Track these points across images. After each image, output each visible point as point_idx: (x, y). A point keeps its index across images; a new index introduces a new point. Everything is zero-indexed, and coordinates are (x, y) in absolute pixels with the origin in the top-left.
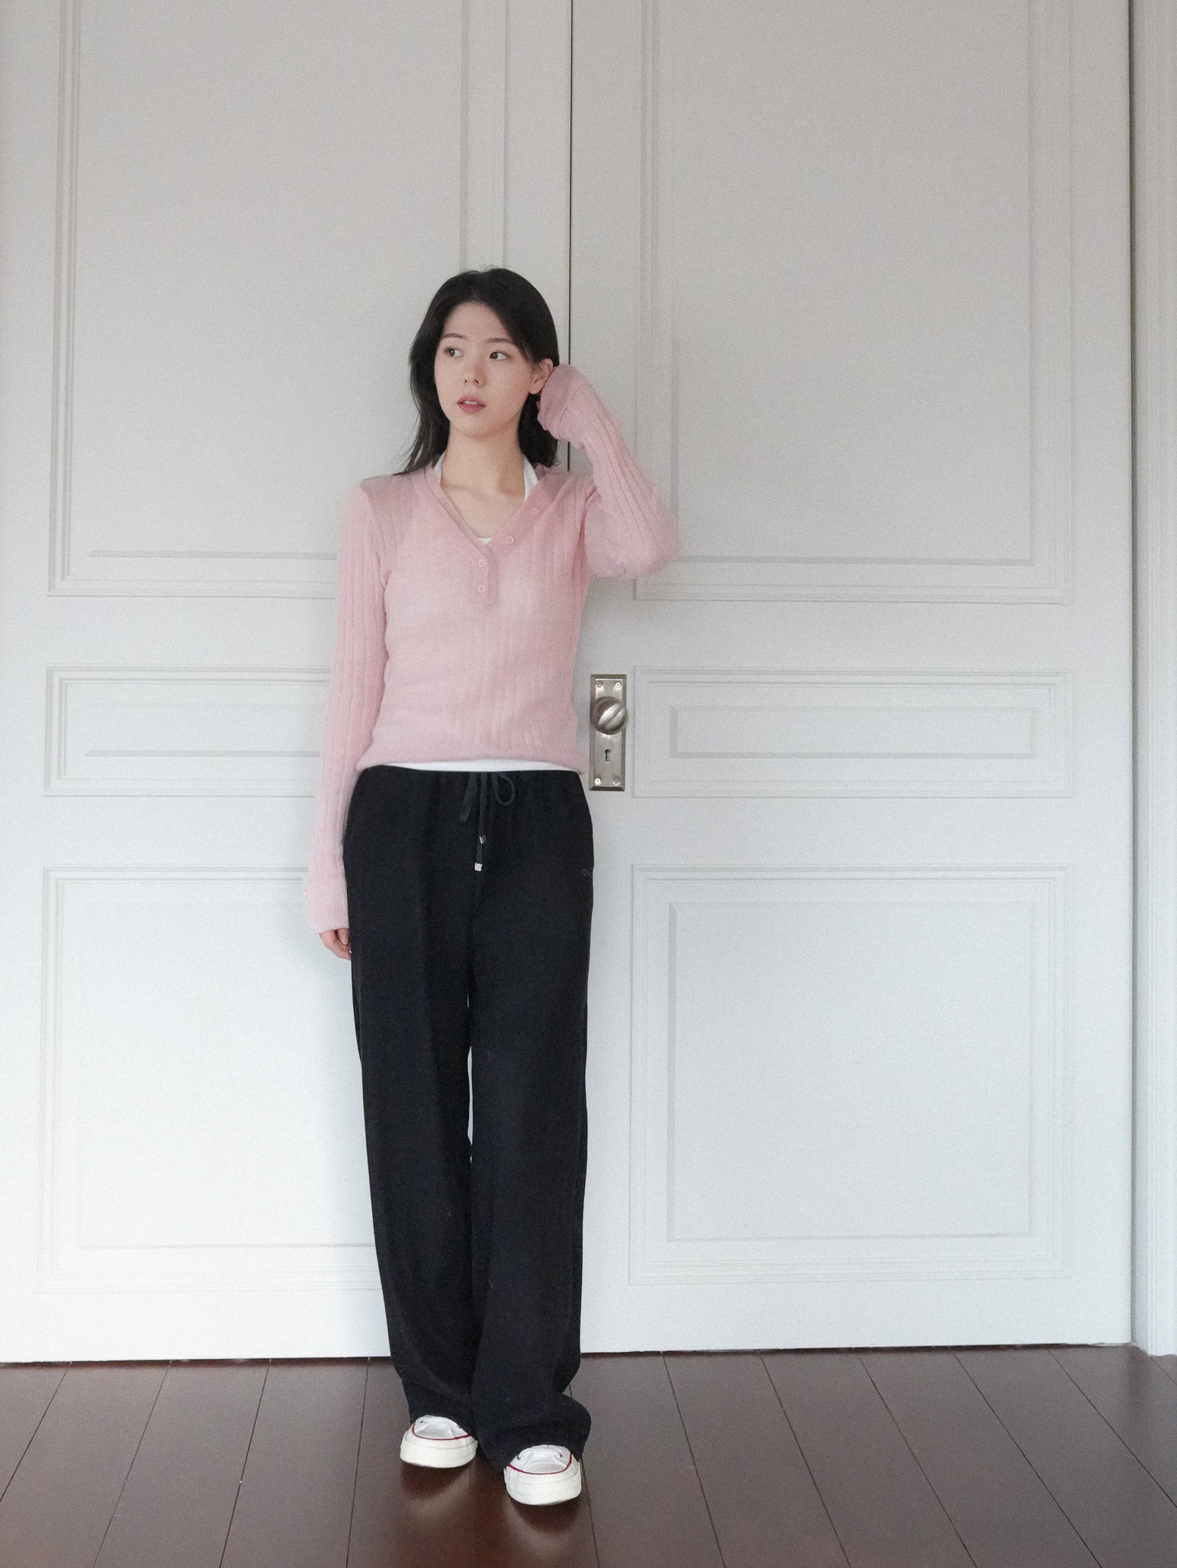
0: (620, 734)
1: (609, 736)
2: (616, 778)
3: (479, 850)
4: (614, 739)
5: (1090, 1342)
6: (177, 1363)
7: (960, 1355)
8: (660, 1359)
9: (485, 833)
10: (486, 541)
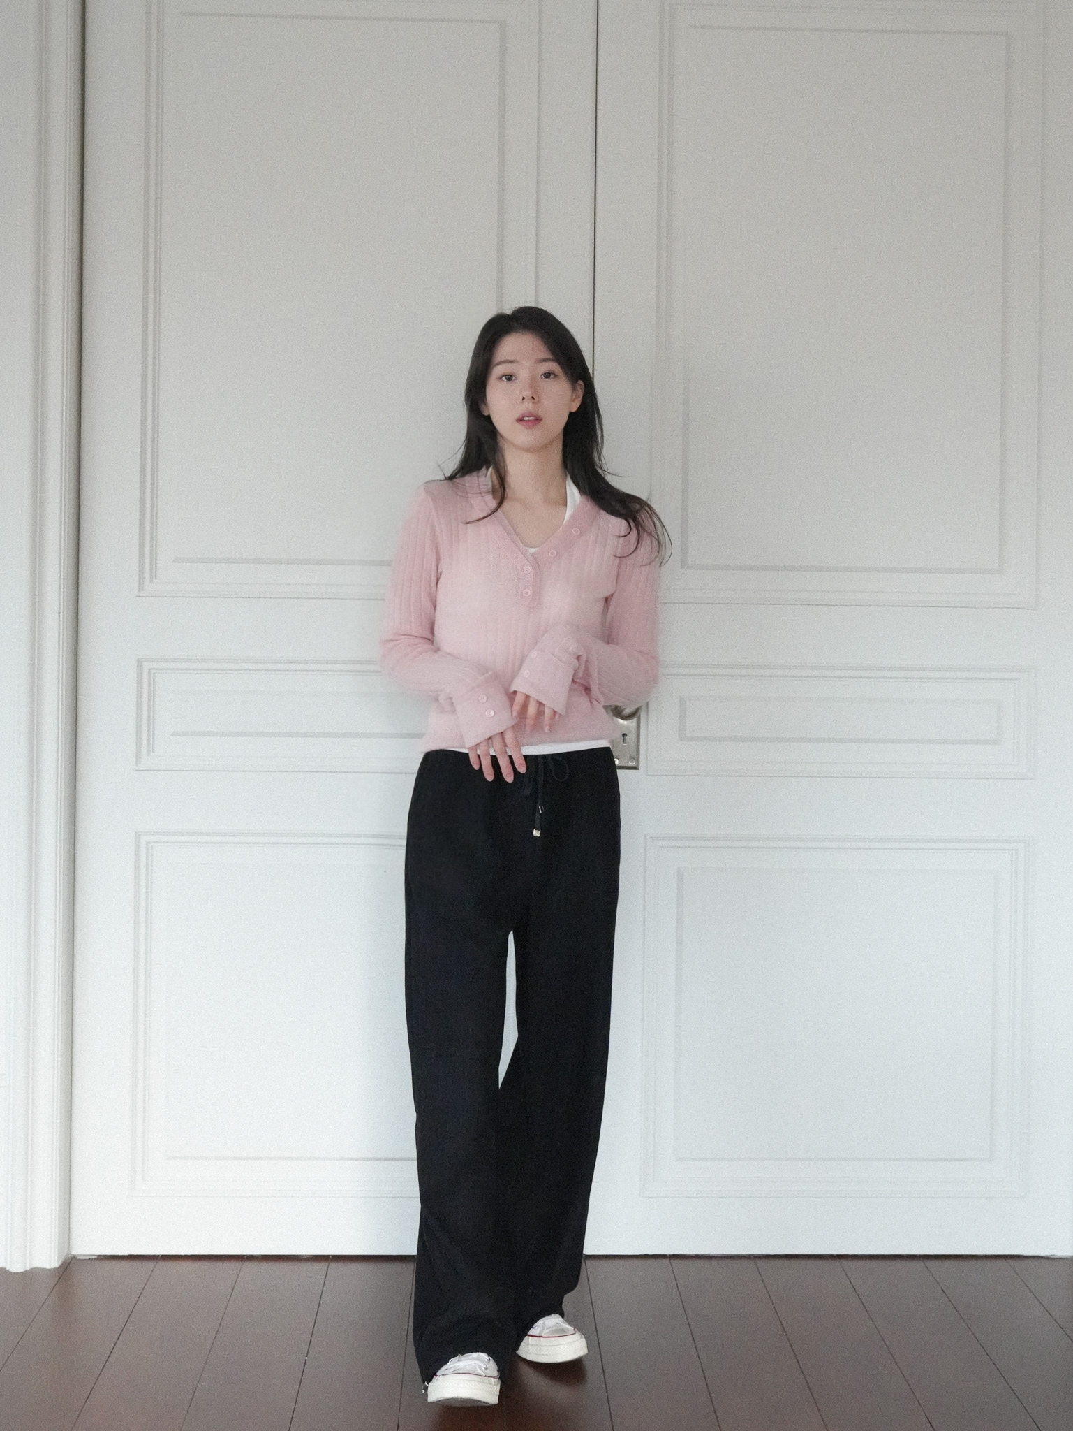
0: (635, 720)
1: (625, 723)
2: (632, 758)
3: (538, 821)
4: (629, 724)
5: (1042, 1254)
6: (251, 1258)
7: (930, 1263)
8: (667, 1261)
9: (541, 805)
10: (532, 550)
